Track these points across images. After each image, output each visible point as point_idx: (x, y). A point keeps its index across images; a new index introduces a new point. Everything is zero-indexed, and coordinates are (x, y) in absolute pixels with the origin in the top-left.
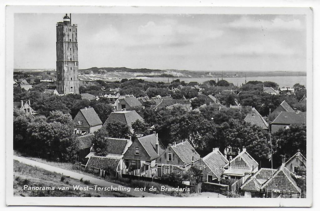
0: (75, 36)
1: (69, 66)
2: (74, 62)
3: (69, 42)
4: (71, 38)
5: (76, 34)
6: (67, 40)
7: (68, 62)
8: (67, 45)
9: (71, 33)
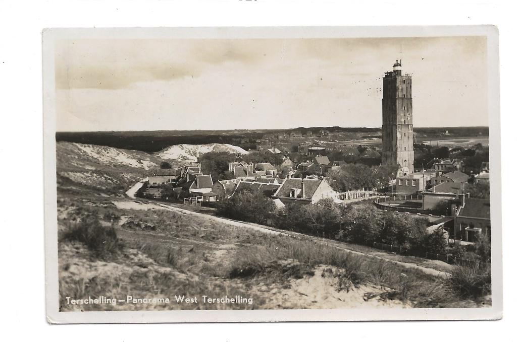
0: (409, 89)
1: (402, 131)
2: (408, 125)
3: (402, 98)
4: (405, 93)
5: (411, 87)
6: (400, 96)
7: (401, 125)
8: (400, 101)
9: (404, 86)
